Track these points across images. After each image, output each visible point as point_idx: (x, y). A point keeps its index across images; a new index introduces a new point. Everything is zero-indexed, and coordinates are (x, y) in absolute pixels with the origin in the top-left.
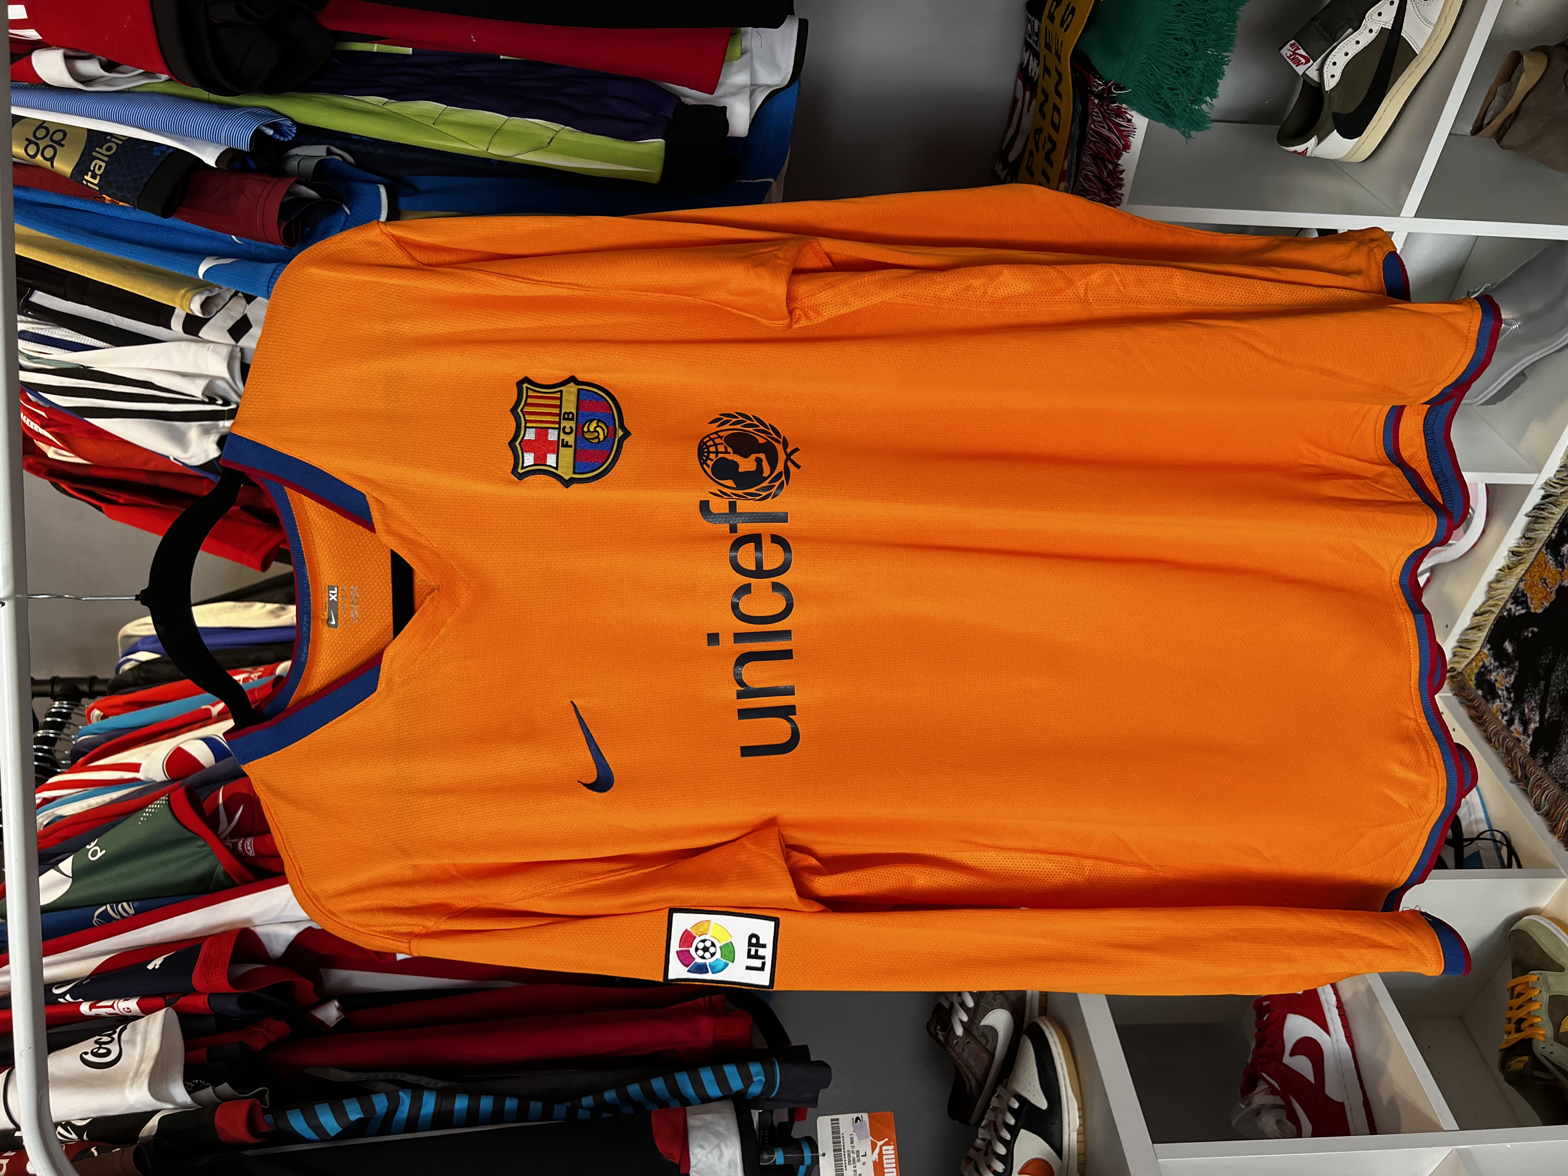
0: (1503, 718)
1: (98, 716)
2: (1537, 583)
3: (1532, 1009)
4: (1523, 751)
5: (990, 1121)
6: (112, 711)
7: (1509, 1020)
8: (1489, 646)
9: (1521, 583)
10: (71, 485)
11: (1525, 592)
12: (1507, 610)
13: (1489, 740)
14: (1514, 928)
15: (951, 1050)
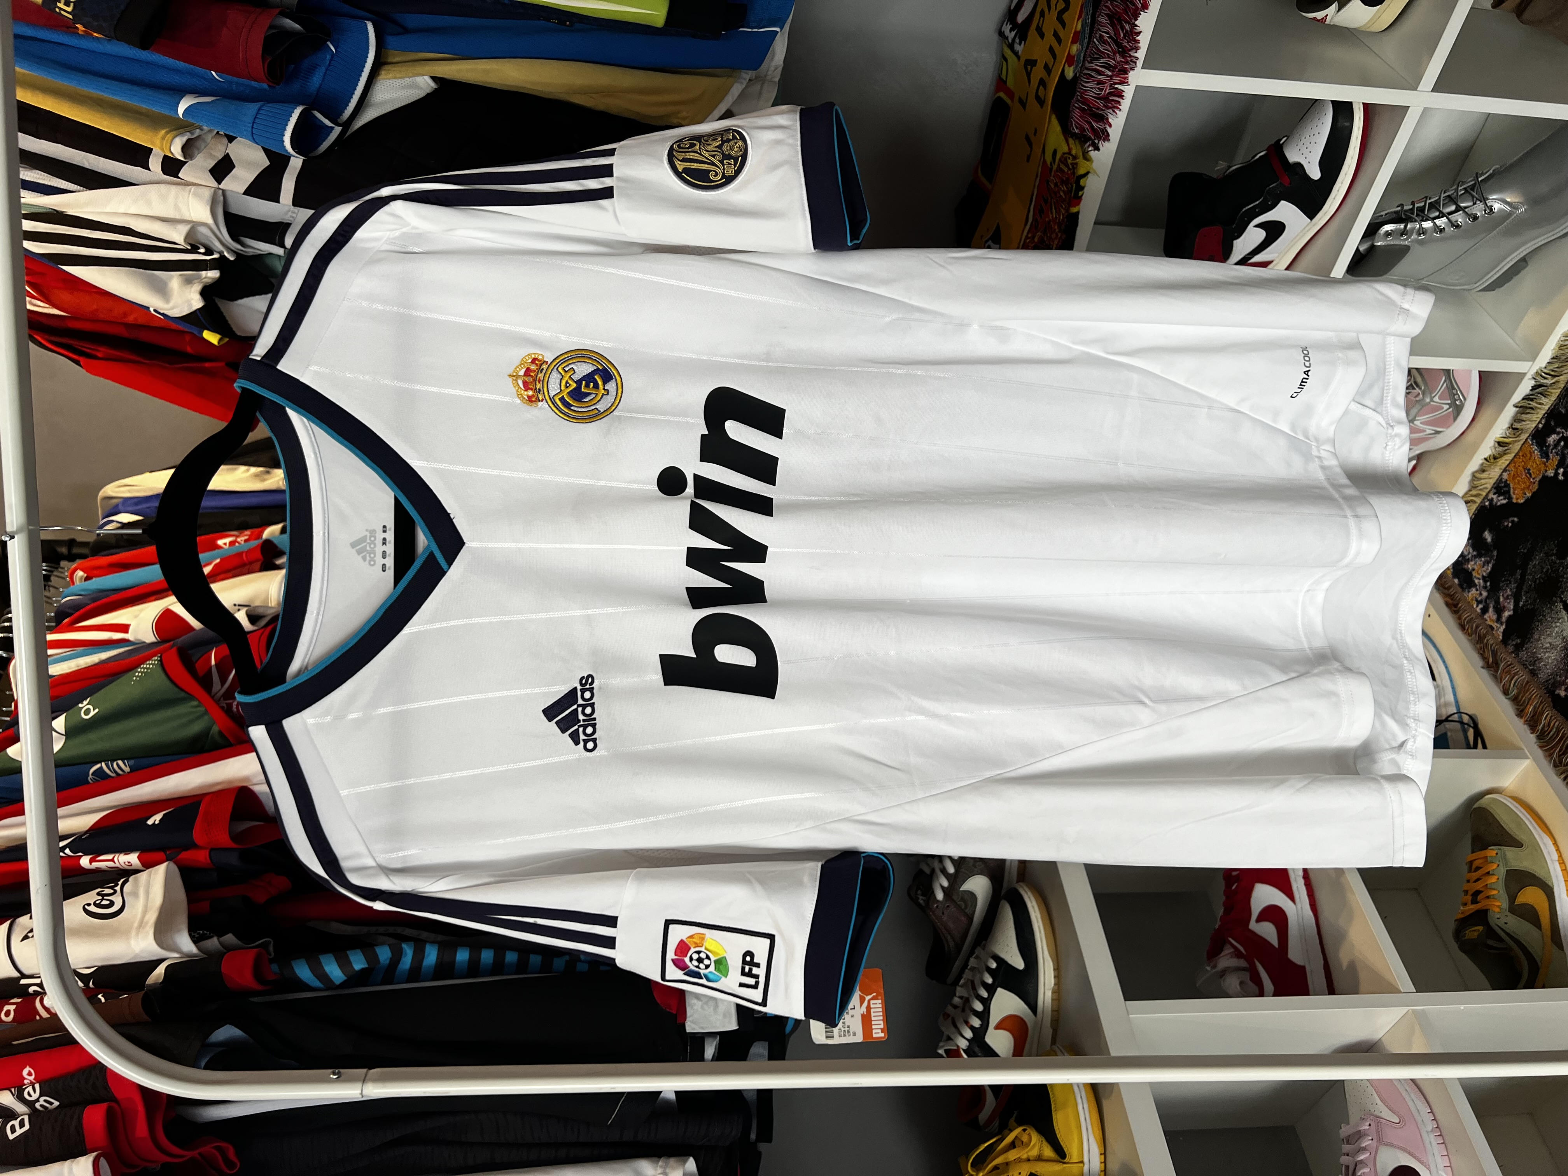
0: (1477, 606)
1: (82, 577)
2: (1522, 474)
3: (1489, 882)
4: (1496, 638)
5: (968, 980)
6: (96, 572)
7: (1466, 892)
9: (1504, 473)
10: (47, 337)
11: (1508, 482)
12: (1488, 500)
13: (1462, 627)
14: (1476, 806)
15: (931, 913)
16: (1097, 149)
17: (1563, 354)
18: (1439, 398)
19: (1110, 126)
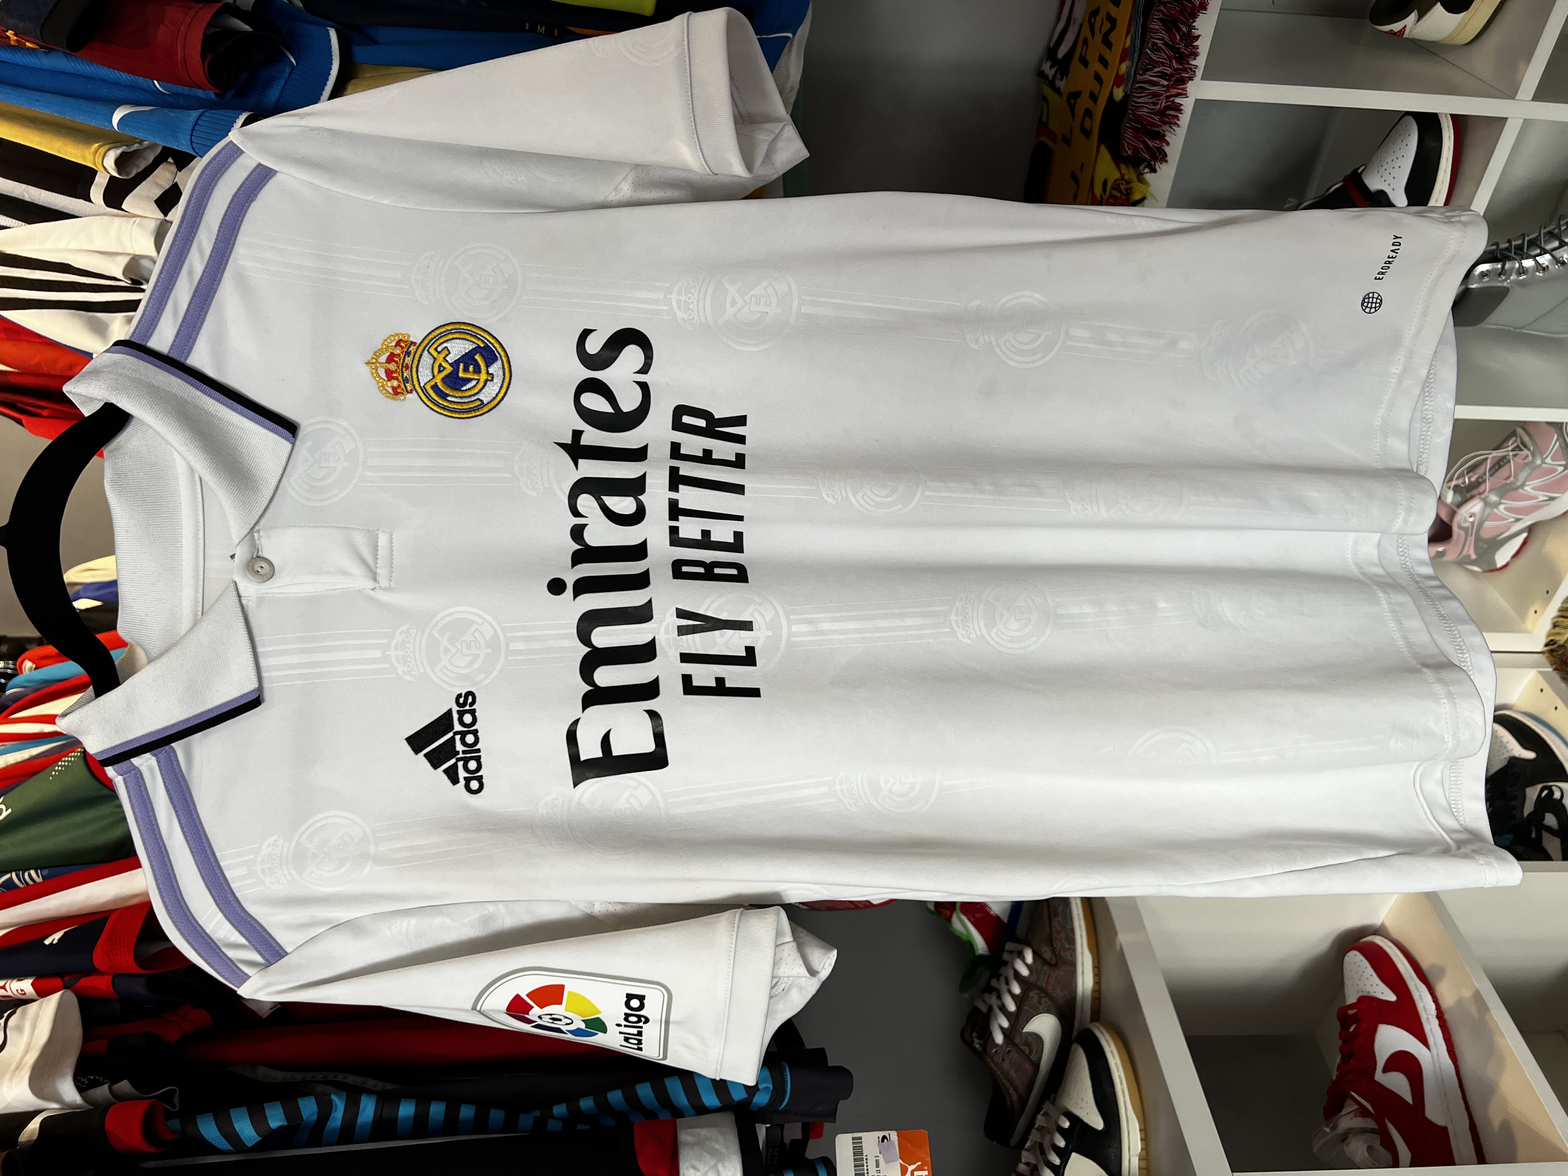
1: (30, 667)
5: (1036, 1142)
6: (44, 662)
15: (989, 1060)
16: (1154, 170)
18: (1552, 459)
19: (1168, 144)
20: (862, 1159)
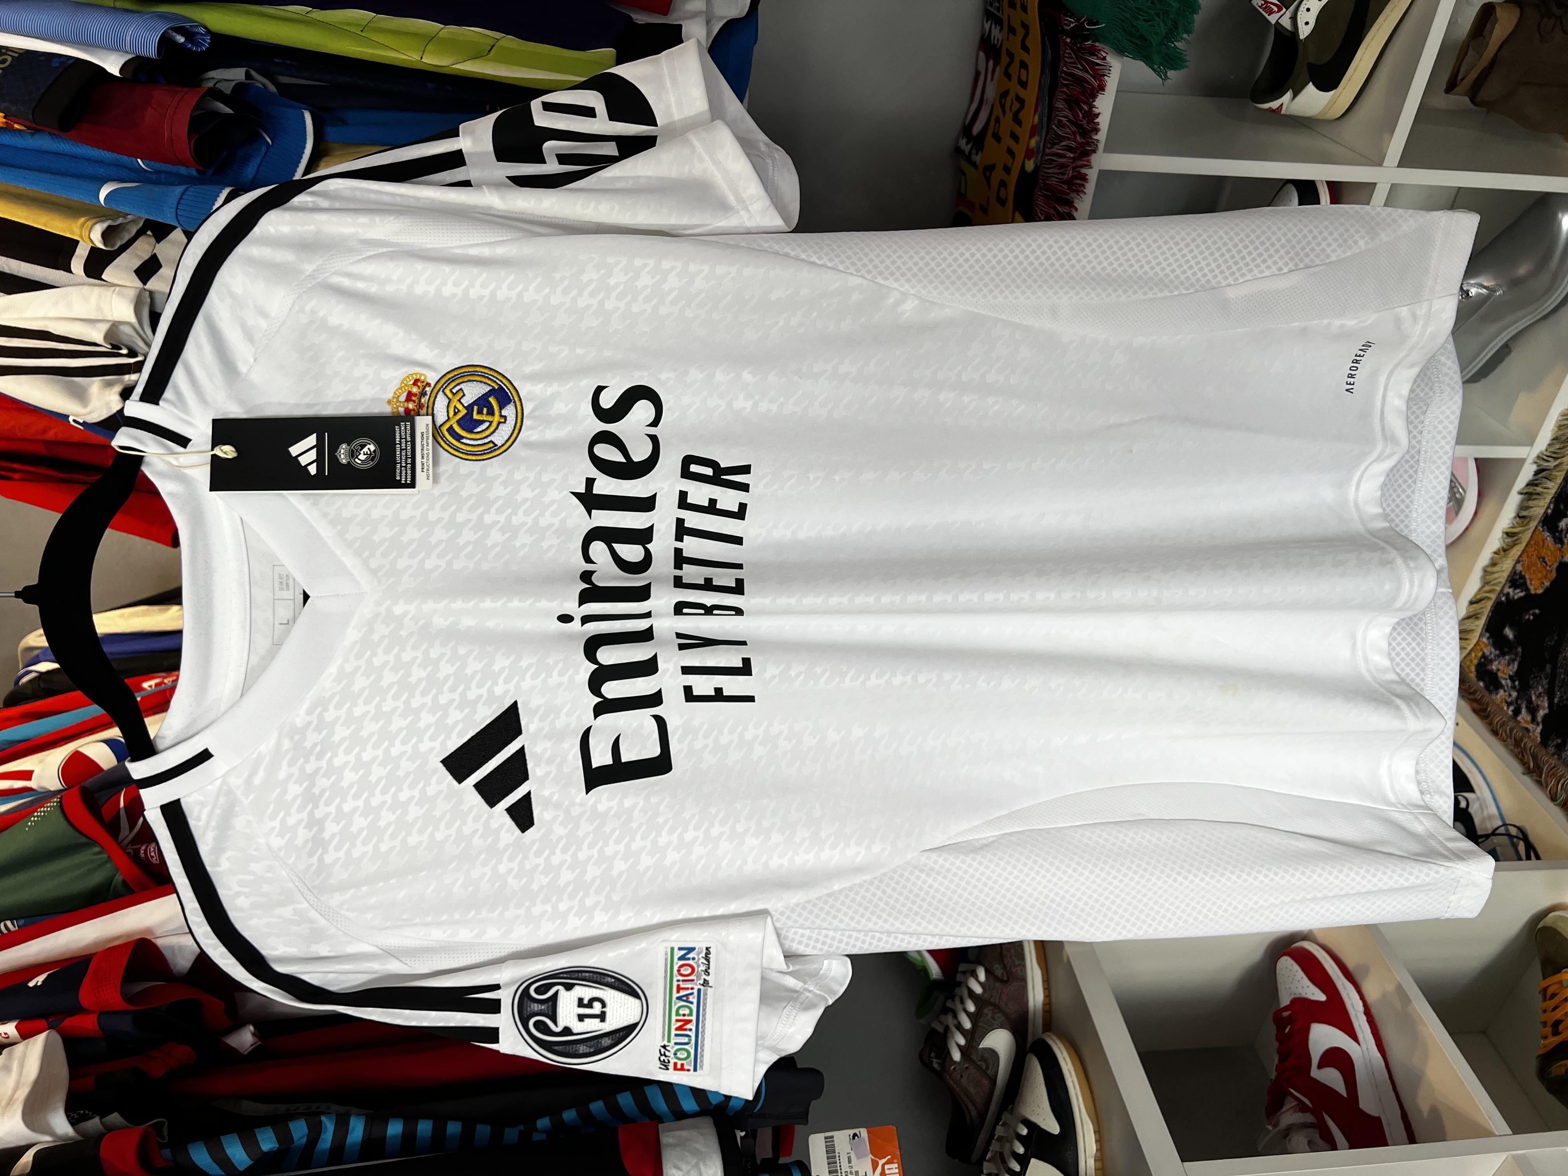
0: (1508, 708)
2: (1536, 563)
4: (1534, 740)
5: (996, 1152)
7: (1545, 1024)
8: (1488, 635)
9: (1517, 565)
11: (1523, 573)
12: (1504, 595)
13: (1495, 733)
14: (1540, 926)
15: (949, 1078)
17: (1564, 435)
19: (1076, 209)
20: (835, 1157)
